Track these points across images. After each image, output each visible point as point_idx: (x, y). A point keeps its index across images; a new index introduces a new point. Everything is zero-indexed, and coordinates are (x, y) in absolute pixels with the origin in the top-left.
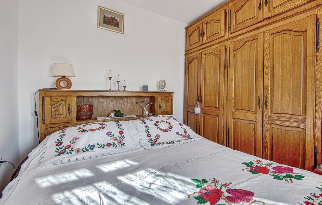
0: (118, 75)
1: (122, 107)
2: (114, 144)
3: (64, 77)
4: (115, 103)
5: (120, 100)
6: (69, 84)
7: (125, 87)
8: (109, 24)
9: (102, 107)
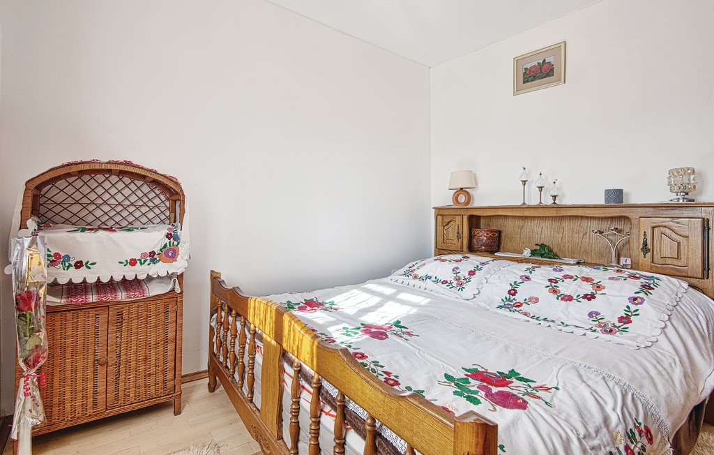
0: (541, 174)
1: (560, 239)
2: (451, 283)
3: (462, 189)
4: (544, 230)
5: (556, 224)
6: (469, 198)
7: (555, 197)
8: (534, 78)
9: (519, 236)
